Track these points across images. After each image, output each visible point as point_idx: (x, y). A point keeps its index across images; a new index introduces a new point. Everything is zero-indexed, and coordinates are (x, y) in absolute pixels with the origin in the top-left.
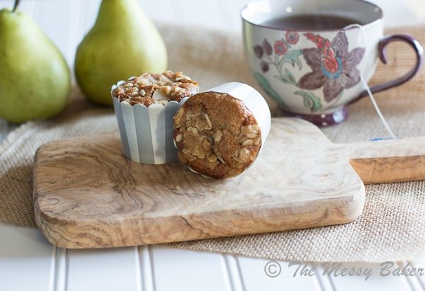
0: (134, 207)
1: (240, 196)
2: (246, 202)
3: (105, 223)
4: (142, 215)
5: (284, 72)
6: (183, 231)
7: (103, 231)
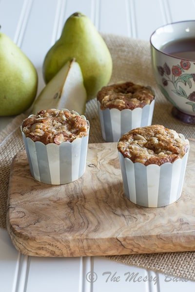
0: (81, 225)
1: (164, 221)
2: (168, 229)
3: (58, 241)
4: (87, 235)
6: (118, 249)
7: (56, 246)
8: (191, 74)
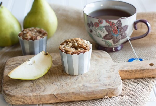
0: (37, 89)
1: (76, 86)
2: (78, 89)
3: (25, 96)
4: (39, 94)
5: (98, 33)
6: (54, 100)
7: (25, 99)
8: (104, 26)
